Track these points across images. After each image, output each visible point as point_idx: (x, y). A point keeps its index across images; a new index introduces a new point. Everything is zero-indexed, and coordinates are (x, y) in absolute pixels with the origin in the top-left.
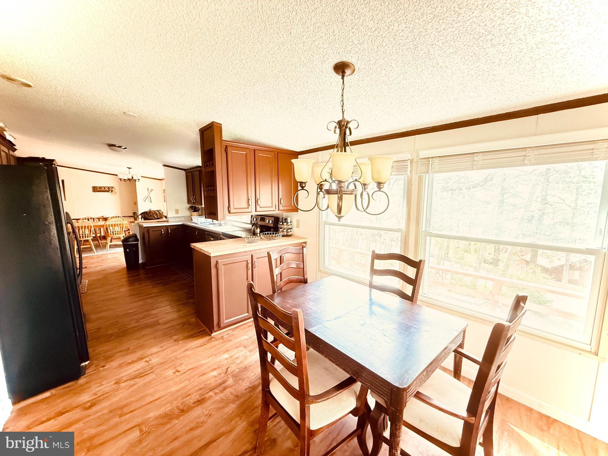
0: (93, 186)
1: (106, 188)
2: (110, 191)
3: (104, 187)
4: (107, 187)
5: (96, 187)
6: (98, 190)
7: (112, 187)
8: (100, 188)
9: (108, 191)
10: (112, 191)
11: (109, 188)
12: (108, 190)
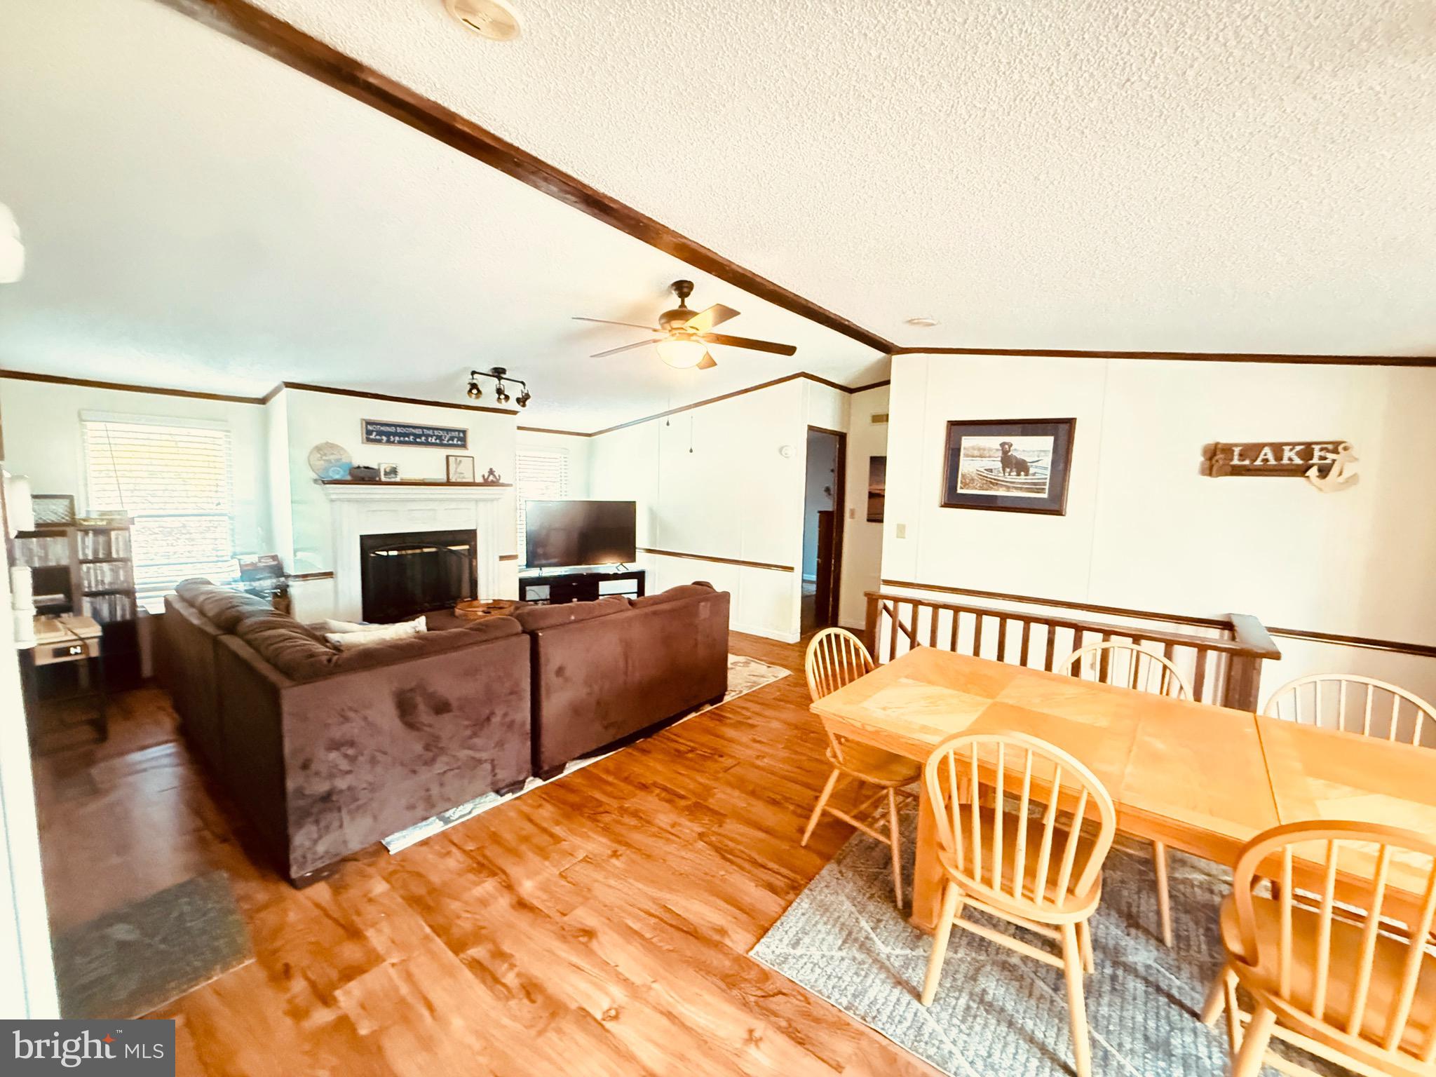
0: (1211, 440)
1: (1287, 453)
2: (1313, 472)
3: (1278, 448)
4: (1294, 445)
5: (1227, 450)
6: (1236, 462)
7: (1335, 447)
8: (1252, 450)
9: (1301, 471)
10: (1324, 471)
11: (1307, 450)
12: (1298, 461)
